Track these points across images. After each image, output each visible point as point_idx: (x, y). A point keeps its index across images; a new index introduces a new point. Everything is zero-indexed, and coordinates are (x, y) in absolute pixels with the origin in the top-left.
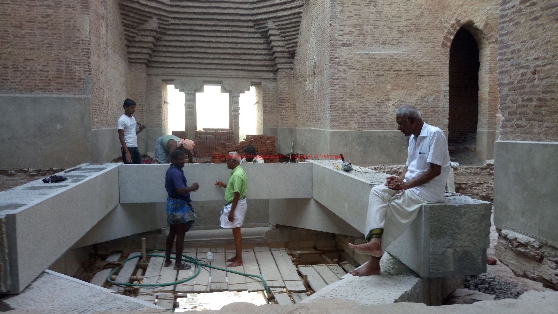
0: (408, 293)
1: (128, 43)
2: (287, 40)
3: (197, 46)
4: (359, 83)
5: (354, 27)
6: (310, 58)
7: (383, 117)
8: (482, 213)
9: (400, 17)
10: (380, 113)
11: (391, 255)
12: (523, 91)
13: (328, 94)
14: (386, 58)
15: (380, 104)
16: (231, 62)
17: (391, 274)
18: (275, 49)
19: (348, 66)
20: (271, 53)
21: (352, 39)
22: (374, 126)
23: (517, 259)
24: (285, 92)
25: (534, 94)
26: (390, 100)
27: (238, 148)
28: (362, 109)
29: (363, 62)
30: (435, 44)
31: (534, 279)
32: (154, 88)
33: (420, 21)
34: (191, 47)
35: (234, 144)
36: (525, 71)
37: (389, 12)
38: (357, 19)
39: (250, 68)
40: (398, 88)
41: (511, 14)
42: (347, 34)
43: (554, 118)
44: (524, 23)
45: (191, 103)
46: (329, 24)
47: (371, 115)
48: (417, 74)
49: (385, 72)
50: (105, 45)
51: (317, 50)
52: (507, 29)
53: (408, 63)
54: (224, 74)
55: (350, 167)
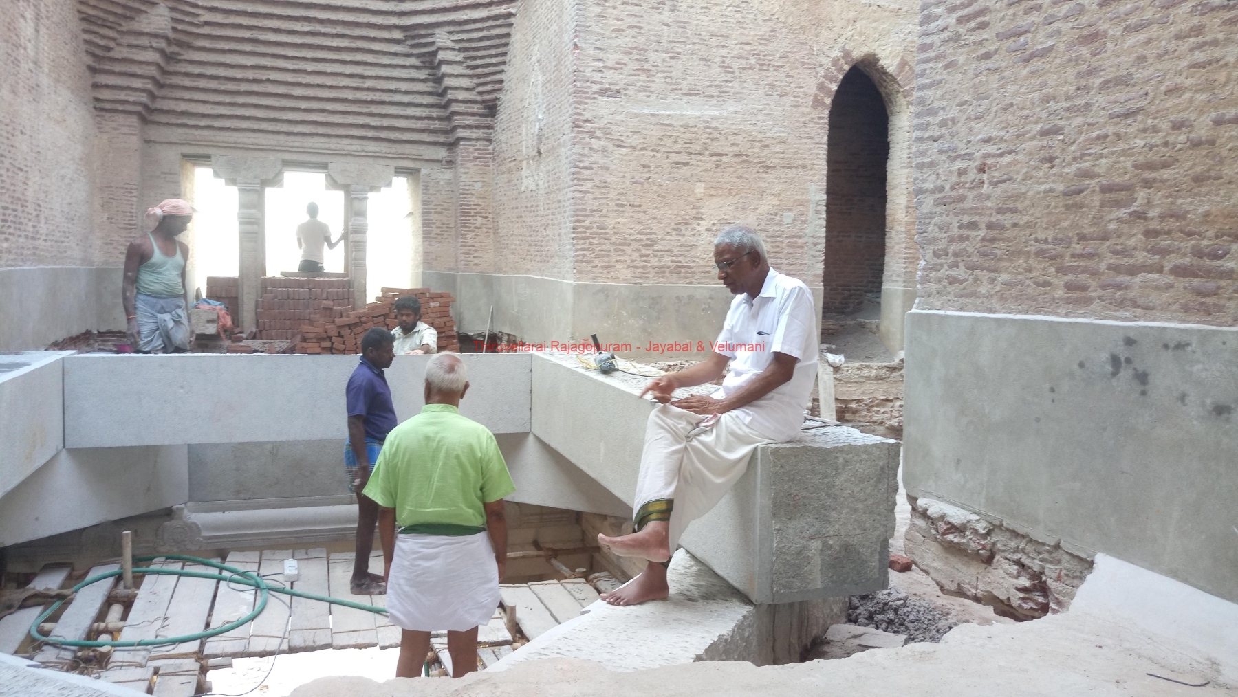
0: (726, 640)
1: (94, 62)
2: (479, 76)
3: (268, 80)
4: (637, 179)
5: (627, 53)
6: (531, 119)
7: (685, 256)
8: (881, 463)
9: (727, 37)
10: (681, 246)
11: (693, 557)
12: (960, 206)
13: (569, 200)
14: (696, 126)
15: (680, 226)
16: (351, 120)
17: (691, 599)
18: (451, 95)
19: (612, 140)
20: (444, 102)
21: (621, 80)
22: (667, 274)
23: (946, 558)
24: (473, 192)
25: (980, 214)
26: (702, 219)
27: (363, 319)
28: (642, 237)
29: (645, 132)
30: (798, 99)
31: (977, 599)
32: (163, 173)
33: (769, 48)
34: (255, 81)
35: (353, 309)
36: (964, 165)
37: (703, 23)
38: (634, 37)
39: (393, 135)
40: (720, 192)
41: (939, 44)
42: (611, 68)
43: (1017, 264)
44: (963, 65)
45: (253, 211)
46: (572, 43)
47: (662, 251)
48: (760, 163)
49: (693, 156)
50: (31, 65)
51: (545, 100)
52: (932, 75)
53: (741, 138)
54: (333, 146)
55: (612, 363)
